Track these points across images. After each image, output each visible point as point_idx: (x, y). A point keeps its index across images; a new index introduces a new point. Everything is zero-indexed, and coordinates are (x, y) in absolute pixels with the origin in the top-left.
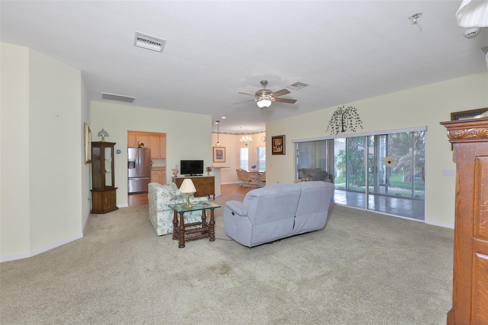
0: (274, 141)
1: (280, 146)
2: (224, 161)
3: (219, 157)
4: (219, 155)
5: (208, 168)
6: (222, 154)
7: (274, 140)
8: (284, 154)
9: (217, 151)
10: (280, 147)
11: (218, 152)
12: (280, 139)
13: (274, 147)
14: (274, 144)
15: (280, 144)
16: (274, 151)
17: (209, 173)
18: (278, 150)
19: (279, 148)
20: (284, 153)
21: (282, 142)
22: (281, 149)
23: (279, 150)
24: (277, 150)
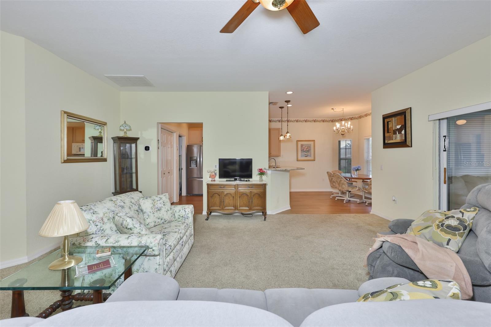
0: (388, 122)
1: (400, 131)
2: (313, 159)
3: (306, 153)
4: (305, 152)
5: (261, 170)
6: (310, 150)
7: (386, 121)
8: (408, 146)
9: (302, 145)
10: (400, 133)
11: (304, 147)
12: (399, 117)
13: (387, 135)
14: (386, 129)
15: (399, 127)
16: (386, 142)
17: (261, 177)
18: (396, 138)
19: (398, 136)
20: (408, 143)
21: (403, 124)
22: (401, 136)
23: (398, 138)
24: (393, 140)
